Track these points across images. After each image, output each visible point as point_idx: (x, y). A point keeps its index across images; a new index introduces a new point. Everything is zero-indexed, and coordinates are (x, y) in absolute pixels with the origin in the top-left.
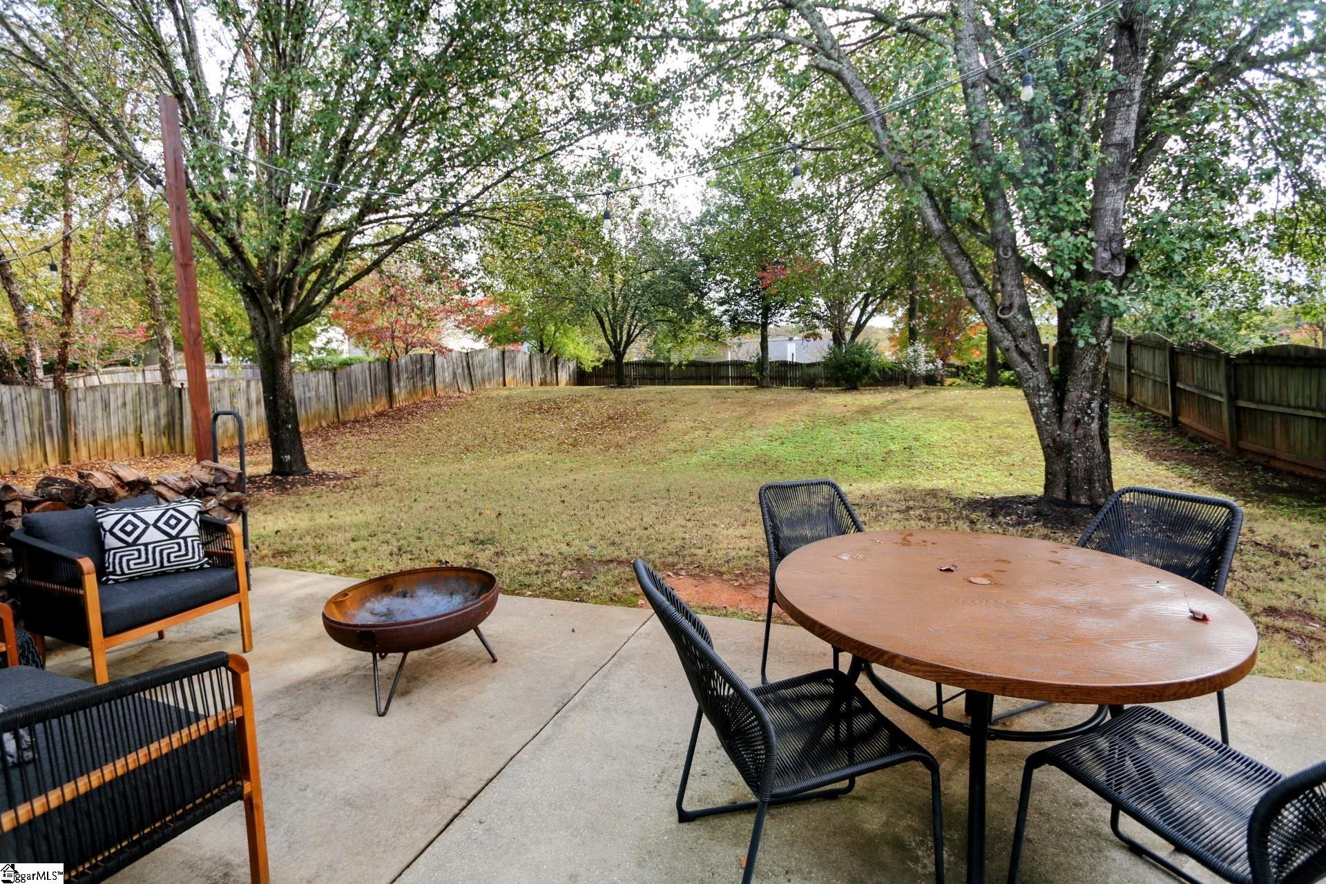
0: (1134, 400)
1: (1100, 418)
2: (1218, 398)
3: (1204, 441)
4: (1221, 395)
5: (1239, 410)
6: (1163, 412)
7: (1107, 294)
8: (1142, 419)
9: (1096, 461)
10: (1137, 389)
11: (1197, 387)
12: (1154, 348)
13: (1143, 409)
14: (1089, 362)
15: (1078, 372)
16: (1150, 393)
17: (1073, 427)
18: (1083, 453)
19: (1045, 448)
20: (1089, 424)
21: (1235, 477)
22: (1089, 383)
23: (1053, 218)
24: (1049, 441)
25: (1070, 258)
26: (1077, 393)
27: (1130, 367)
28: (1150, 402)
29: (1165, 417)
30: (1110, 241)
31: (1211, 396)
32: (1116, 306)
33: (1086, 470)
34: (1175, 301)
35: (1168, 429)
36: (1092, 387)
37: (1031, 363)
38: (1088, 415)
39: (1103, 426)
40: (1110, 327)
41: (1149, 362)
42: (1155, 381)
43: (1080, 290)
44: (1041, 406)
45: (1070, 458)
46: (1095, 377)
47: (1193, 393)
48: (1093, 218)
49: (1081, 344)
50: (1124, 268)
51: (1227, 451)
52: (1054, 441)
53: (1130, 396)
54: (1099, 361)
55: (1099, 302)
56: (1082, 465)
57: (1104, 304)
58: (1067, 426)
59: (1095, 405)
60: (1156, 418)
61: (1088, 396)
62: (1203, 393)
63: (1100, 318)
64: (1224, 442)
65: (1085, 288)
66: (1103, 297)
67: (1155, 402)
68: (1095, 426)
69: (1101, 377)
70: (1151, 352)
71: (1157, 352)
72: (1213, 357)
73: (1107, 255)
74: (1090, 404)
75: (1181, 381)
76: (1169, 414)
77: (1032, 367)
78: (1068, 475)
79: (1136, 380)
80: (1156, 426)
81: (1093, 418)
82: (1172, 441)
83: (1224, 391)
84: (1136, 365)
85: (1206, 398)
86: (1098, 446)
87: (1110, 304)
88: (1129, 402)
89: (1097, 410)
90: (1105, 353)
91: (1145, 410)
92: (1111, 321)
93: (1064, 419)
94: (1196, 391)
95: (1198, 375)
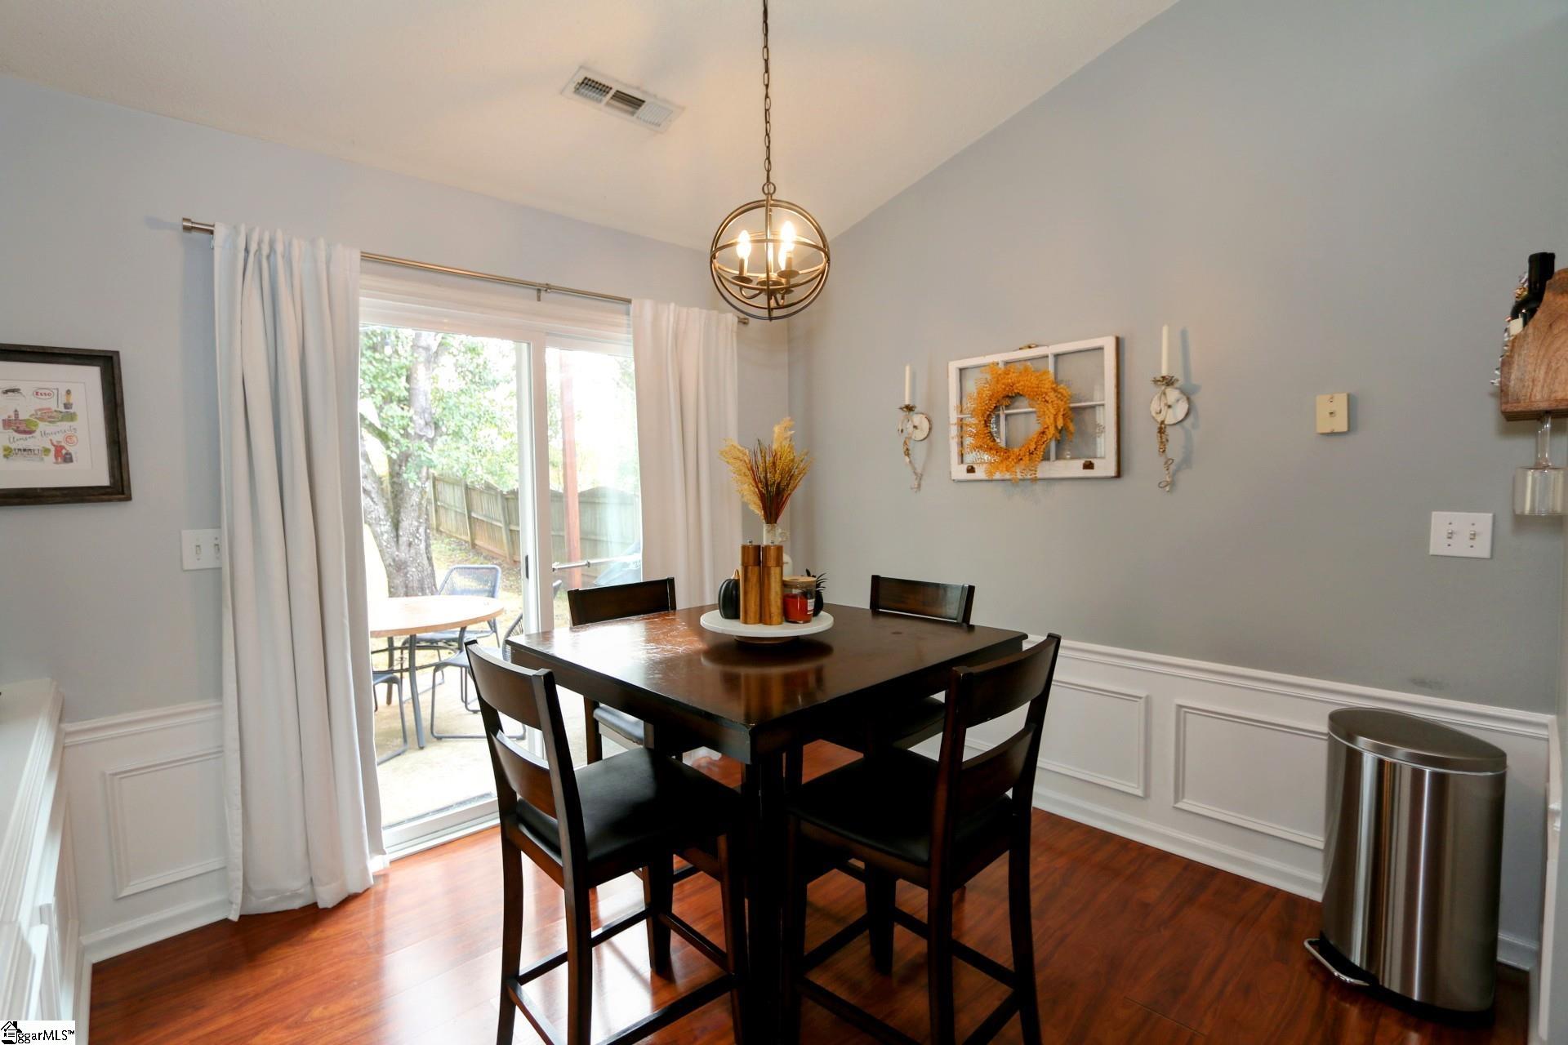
0: (441, 529)
1: (426, 541)
2: (499, 524)
3: (493, 558)
4: (500, 522)
5: (511, 530)
6: (464, 537)
7: (424, 451)
8: (450, 544)
9: (426, 573)
10: (443, 519)
11: (485, 516)
12: (453, 484)
13: (450, 536)
14: (415, 498)
15: (409, 506)
16: (454, 522)
17: (408, 548)
18: (416, 567)
19: (387, 566)
20: (418, 545)
21: (513, 581)
22: (416, 514)
23: (383, 390)
24: (390, 561)
25: (399, 425)
26: (408, 522)
27: (436, 500)
28: (454, 530)
29: (466, 542)
30: (424, 412)
31: (495, 523)
32: (431, 460)
33: (419, 581)
34: (466, 458)
35: (469, 552)
36: (419, 517)
37: (372, 499)
38: (418, 538)
39: (428, 546)
40: (428, 473)
41: (452, 497)
42: (456, 512)
43: (407, 446)
44: (382, 534)
45: (407, 573)
46: (420, 509)
47: (483, 521)
48: (410, 395)
49: (411, 486)
50: (433, 432)
51: (507, 563)
52: (394, 560)
53: (438, 526)
54: (422, 497)
55: (420, 456)
56: (416, 577)
57: (423, 458)
58: (403, 547)
59: (422, 530)
60: (460, 543)
61: (416, 524)
62: (490, 521)
63: (421, 467)
64: (506, 557)
65: (410, 445)
66: (422, 453)
67: (457, 529)
68: (423, 546)
69: (424, 509)
70: (451, 487)
71: (455, 487)
72: (493, 493)
73: (422, 422)
74: (418, 530)
75: (475, 512)
76: (468, 539)
77: (374, 502)
78: (407, 587)
79: (442, 511)
80: (461, 550)
81: (421, 540)
82: (472, 560)
83: (502, 519)
84: (440, 498)
85: (491, 524)
86: (426, 562)
87: (427, 458)
88: (438, 530)
89: (423, 534)
90: (425, 492)
91: (451, 537)
92: (428, 470)
93: (400, 542)
94: (485, 519)
95: (485, 506)
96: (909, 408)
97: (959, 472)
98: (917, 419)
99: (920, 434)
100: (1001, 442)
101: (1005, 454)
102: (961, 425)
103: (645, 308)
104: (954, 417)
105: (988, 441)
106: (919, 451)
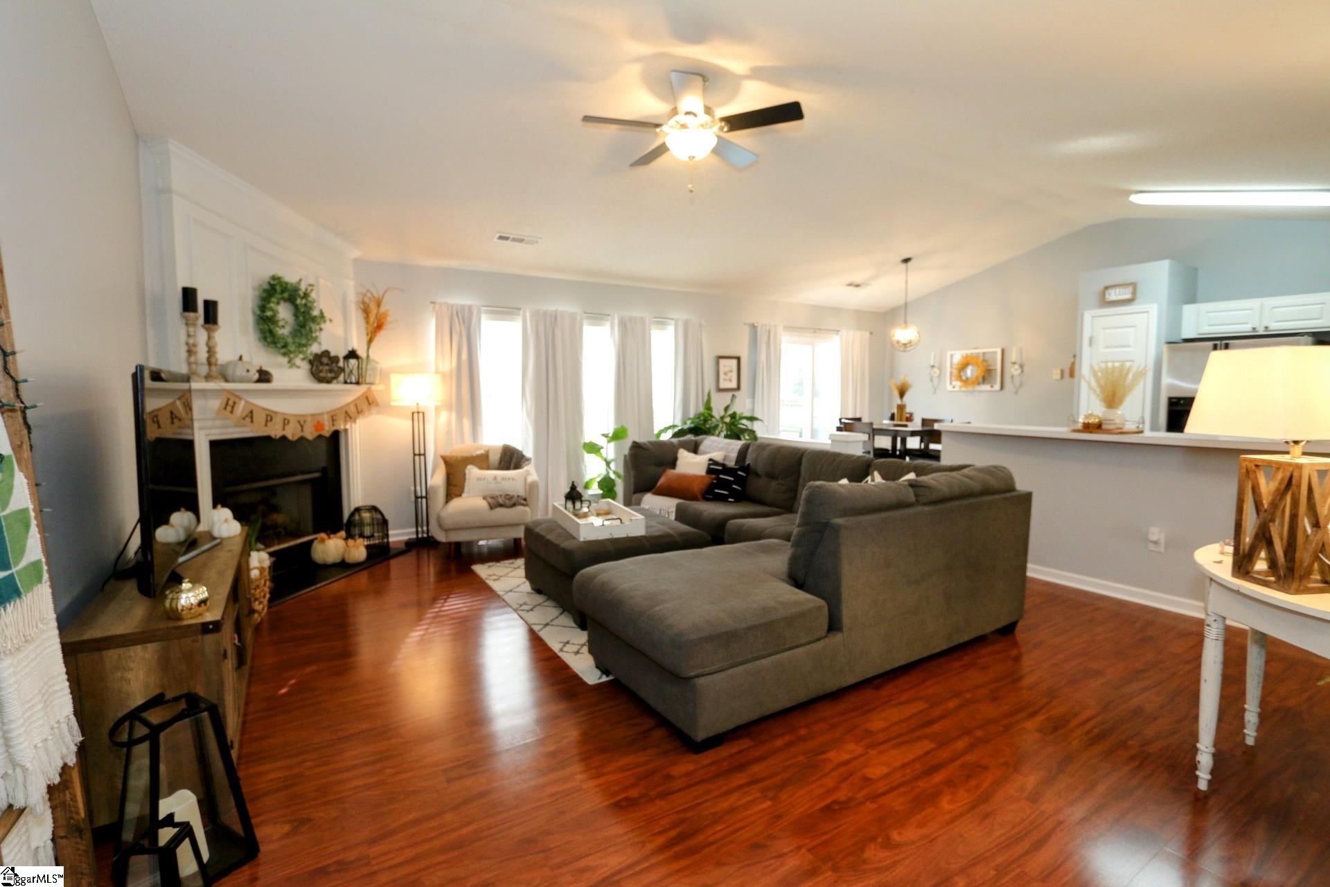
96: (933, 367)
97: (949, 388)
98: (936, 370)
99: (936, 375)
100: (964, 378)
101: (966, 382)
102: (951, 374)
103: (844, 333)
104: (948, 370)
105: (959, 378)
106: (936, 380)
